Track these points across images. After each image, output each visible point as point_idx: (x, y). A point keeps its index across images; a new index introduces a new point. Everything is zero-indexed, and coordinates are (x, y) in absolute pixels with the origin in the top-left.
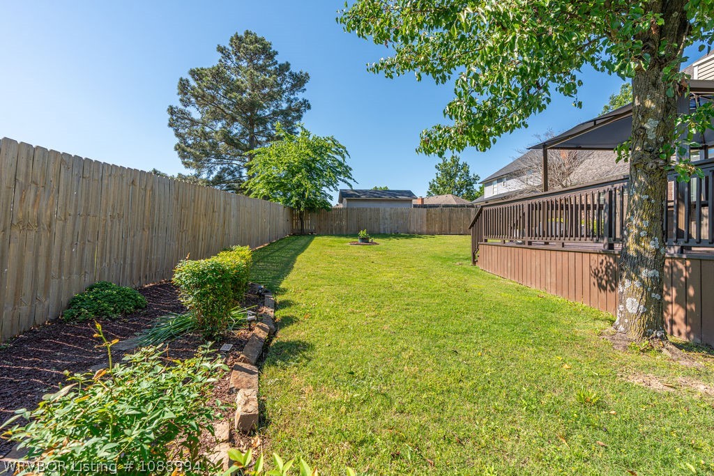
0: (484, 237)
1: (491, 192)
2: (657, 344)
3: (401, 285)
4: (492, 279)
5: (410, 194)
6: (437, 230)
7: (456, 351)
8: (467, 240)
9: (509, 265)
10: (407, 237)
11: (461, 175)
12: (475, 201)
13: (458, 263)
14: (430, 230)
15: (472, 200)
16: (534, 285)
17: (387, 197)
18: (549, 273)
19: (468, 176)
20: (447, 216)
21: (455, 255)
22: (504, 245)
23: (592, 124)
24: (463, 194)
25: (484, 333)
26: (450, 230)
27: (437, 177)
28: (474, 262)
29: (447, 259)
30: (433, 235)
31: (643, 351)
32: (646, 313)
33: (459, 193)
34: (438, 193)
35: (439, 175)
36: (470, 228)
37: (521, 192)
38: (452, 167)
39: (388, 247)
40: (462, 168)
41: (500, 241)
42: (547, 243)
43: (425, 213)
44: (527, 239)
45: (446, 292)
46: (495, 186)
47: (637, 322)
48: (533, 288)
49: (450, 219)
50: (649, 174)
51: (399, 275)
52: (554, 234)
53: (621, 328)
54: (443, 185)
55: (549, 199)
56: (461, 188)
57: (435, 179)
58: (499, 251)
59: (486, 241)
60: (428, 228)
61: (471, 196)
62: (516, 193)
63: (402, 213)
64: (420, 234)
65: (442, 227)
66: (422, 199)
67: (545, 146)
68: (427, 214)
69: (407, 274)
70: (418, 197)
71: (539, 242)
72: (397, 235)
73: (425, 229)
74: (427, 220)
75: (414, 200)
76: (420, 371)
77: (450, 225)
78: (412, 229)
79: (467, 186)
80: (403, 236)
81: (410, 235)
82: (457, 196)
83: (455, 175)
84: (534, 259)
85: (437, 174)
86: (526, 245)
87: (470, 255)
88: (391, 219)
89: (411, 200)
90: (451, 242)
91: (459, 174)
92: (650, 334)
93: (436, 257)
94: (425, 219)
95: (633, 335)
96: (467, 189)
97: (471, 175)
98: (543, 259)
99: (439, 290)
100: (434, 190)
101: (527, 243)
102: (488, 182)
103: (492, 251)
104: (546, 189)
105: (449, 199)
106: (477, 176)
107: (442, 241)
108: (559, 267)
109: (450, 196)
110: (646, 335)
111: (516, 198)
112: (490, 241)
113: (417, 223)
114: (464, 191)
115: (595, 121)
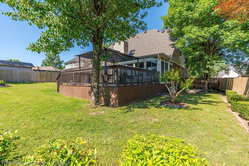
0: (61, 83)
1: (68, 67)
2: (97, 106)
3: (23, 102)
4: (63, 96)
5: (31, 65)
6: (45, 80)
7: (44, 118)
8: (55, 84)
9: (69, 91)
10: (29, 83)
11: (57, 60)
12: (62, 70)
13: (52, 92)
14: (41, 80)
15: (61, 69)
16: (76, 97)
17: (18, 65)
18: (79, 93)
19: (59, 60)
20: (50, 75)
21: (51, 89)
22: (68, 85)
23: (90, 53)
24: (57, 67)
25: (55, 112)
26: (51, 80)
27: (46, 59)
28: (58, 92)
29: (47, 91)
30: (43, 82)
31: (95, 108)
32: (96, 99)
33: (56, 66)
34: (46, 65)
35: (47, 58)
36: (56, 80)
37: (76, 68)
38: (53, 56)
39: (17, 88)
40: (57, 57)
41: (66, 84)
42: (80, 84)
43: (39, 73)
44: (74, 83)
45: (45, 102)
46: (69, 65)
47: (94, 102)
48: (76, 98)
49: (51, 76)
50: (96, 68)
51: (23, 99)
52: (83, 82)
53: (91, 104)
54: (48, 62)
55: (80, 71)
56: (56, 64)
57: (45, 59)
58: (66, 87)
59: (62, 84)
60: (40, 79)
61: (61, 68)
62: (74, 69)
63: (27, 73)
64: (36, 82)
65: (47, 79)
66: (38, 68)
67: (80, 56)
68: (40, 74)
69: (28, 98)
70: (36, 66)
71: (78, 84)
72: (24, 82)
73: (39, 80)
74: (40, 76)
75: (33, 68)
76: (28, 126)
77: (51, 78)
78: (32, 80)
79: (59, 64)
80: (27, 83)
81: (31, 82)
82: (55, 67)
83: (55, 59)
84: (76, 89)
85: (46, 57)
86: (74, 85)
87: (56, 89)
88: (20, 75)
89: (32, 68)
90: (51, 85)
91: (56, 59)
92: (97, 104)
93: (43, 91)
94: (39, 76)
95: (93, 105)
96: (59, 65)
97: (61, 60)
98: (78, 89)
99: (42, 102)
100: (44, 64)
101: (74, 84)
102: (67, 64)
103: (64, 87)
104: (80, 69)
105: (51, 68)
106: (63, 61)
107: (47, 85)
108: (82, 91)
109: (52, 67)
110: (96, 104)
111: (74, 70)
112: (63, 84)
113: (35, 77)
114: (58, 66)
115: (91, 52)
